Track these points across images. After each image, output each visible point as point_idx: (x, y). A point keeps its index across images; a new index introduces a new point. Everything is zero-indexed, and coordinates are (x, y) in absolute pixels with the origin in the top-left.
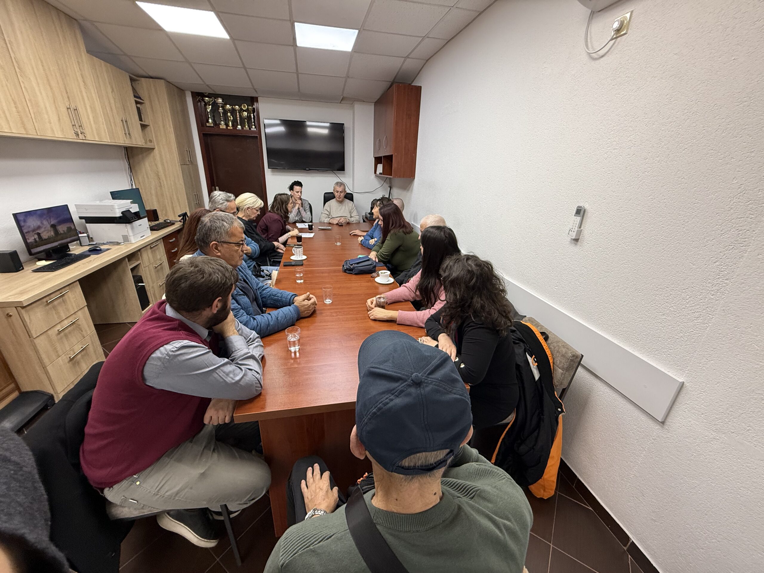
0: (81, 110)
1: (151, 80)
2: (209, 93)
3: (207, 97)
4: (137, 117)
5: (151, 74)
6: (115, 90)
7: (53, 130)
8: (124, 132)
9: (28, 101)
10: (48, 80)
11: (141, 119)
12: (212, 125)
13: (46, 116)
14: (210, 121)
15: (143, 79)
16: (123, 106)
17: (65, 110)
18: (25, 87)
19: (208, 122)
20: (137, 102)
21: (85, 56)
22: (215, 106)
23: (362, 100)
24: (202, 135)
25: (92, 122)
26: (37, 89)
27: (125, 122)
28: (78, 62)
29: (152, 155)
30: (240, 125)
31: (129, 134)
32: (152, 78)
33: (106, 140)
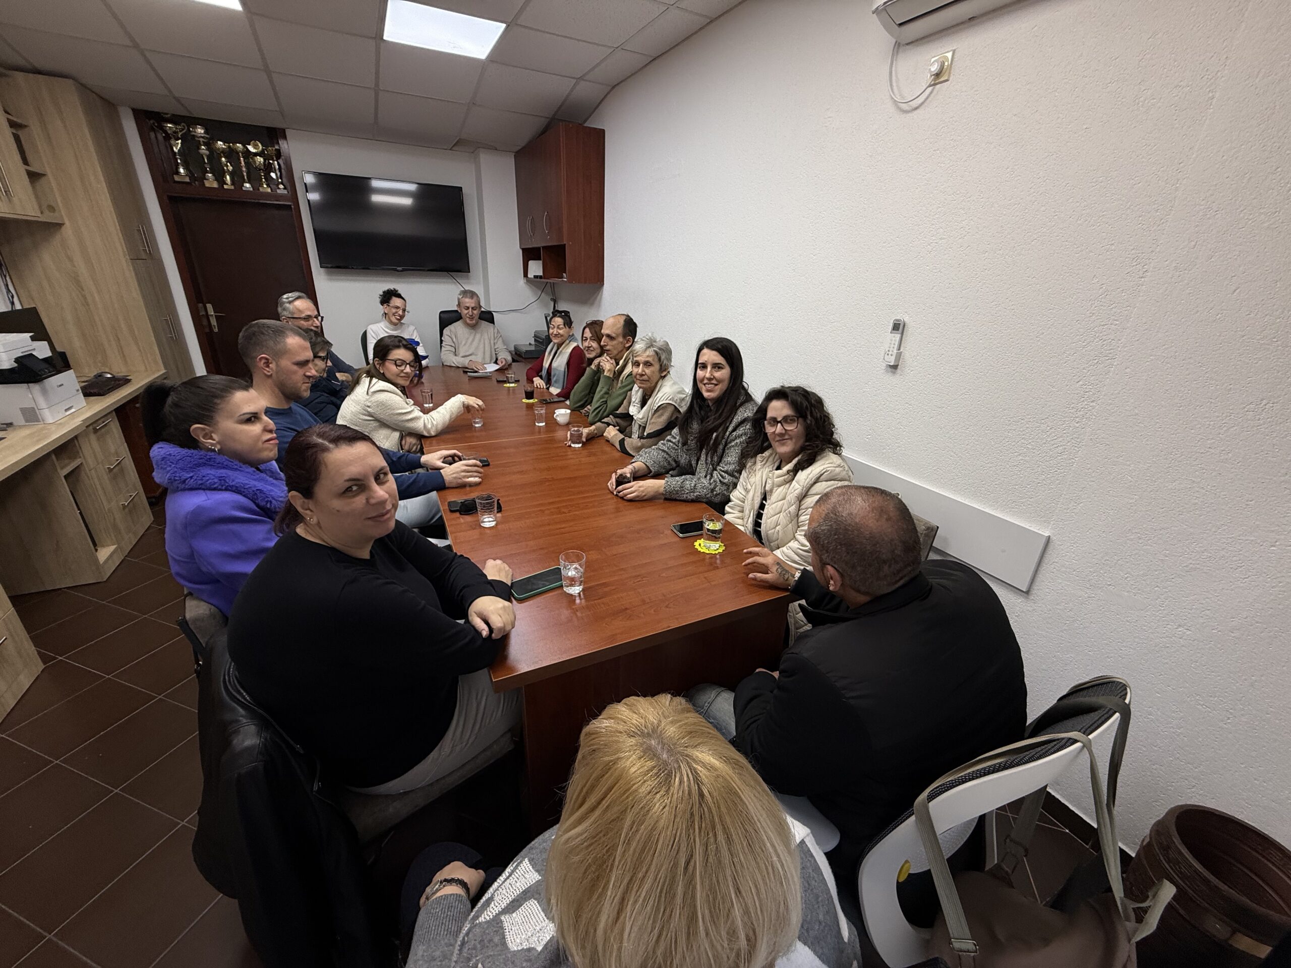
1: (39, 76)
2: (173, 115)
3: (170, 123)
4: (17, 157)
5: (39, 64)
11: (25, 161)
12: (187, 180)
14: (182, 170)
15: (19, 74)
19: (178, 173)
20: (12, 125)
22: (190, 141)
23: (492, 148)
24: (165, 198)
29: (58, 237)
30: (249, 182)
32: (41, 73)
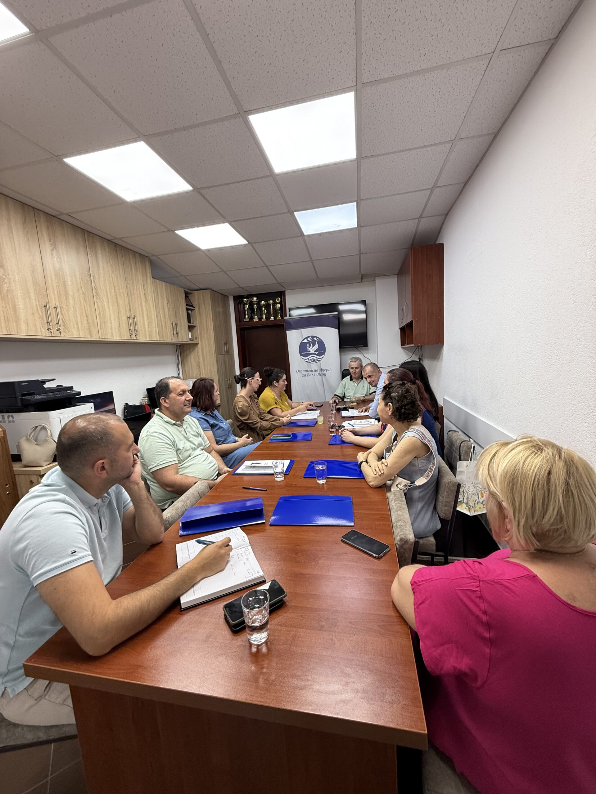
0: (138, 318)
1: (201, 291)
3: (246, 298)
4: (186, 320)
5: (201, 287)
6: (170, 302)
7: (112, 334)
8: (172, 332)
9: (97, 315)
10: (117, 299)
11: (189, 321)
12: (248, 320)
13: (109, 324)
14: (247, 317)
15: (196, 292)
16: (176, 313)
17: (126, 319)
18: (98, 306)
19: (245, 318)
20: (188, 309)
21: (150, 280)
22: (251, 304)
24: (239, 330)
25: (146, 326)
26: (106, 306)
27: (175, 326)
28: (144, 285)
29: (196, 349)
30: (273, 316)
31: (177, 334)
32: (202, 290)
33: (156, 339)
